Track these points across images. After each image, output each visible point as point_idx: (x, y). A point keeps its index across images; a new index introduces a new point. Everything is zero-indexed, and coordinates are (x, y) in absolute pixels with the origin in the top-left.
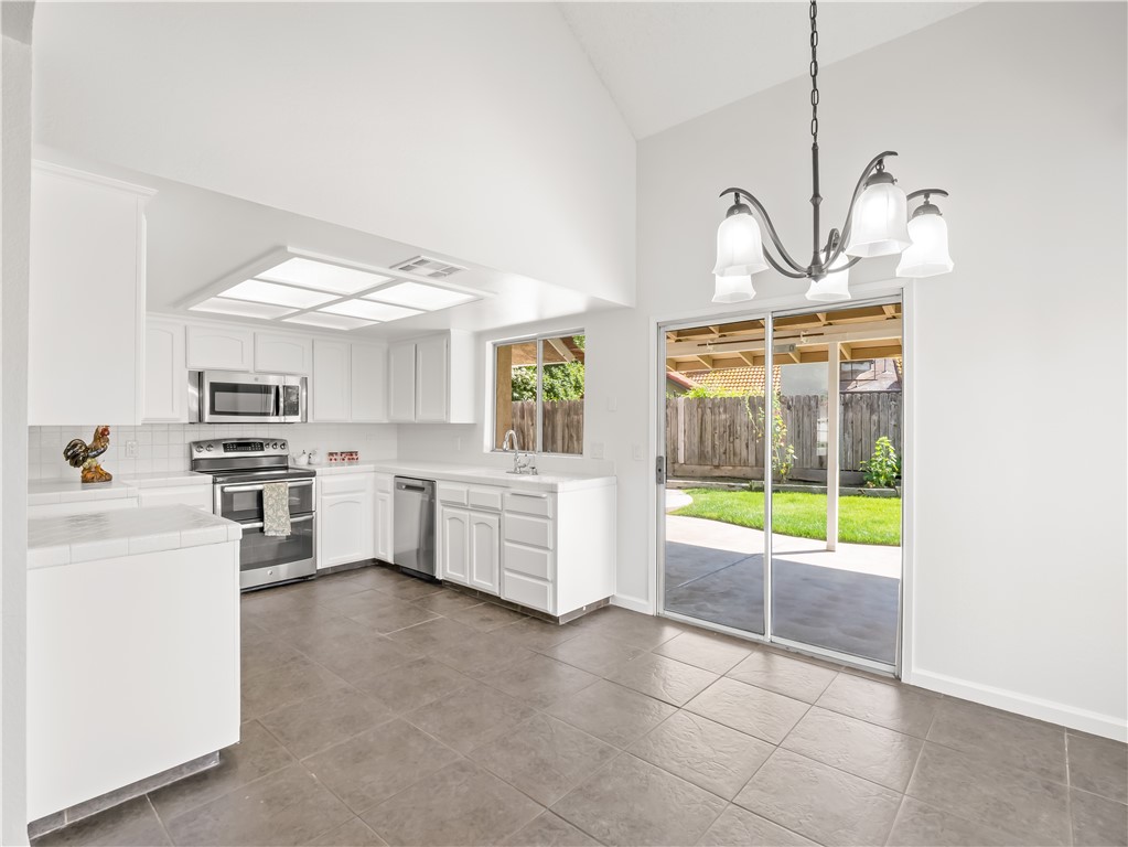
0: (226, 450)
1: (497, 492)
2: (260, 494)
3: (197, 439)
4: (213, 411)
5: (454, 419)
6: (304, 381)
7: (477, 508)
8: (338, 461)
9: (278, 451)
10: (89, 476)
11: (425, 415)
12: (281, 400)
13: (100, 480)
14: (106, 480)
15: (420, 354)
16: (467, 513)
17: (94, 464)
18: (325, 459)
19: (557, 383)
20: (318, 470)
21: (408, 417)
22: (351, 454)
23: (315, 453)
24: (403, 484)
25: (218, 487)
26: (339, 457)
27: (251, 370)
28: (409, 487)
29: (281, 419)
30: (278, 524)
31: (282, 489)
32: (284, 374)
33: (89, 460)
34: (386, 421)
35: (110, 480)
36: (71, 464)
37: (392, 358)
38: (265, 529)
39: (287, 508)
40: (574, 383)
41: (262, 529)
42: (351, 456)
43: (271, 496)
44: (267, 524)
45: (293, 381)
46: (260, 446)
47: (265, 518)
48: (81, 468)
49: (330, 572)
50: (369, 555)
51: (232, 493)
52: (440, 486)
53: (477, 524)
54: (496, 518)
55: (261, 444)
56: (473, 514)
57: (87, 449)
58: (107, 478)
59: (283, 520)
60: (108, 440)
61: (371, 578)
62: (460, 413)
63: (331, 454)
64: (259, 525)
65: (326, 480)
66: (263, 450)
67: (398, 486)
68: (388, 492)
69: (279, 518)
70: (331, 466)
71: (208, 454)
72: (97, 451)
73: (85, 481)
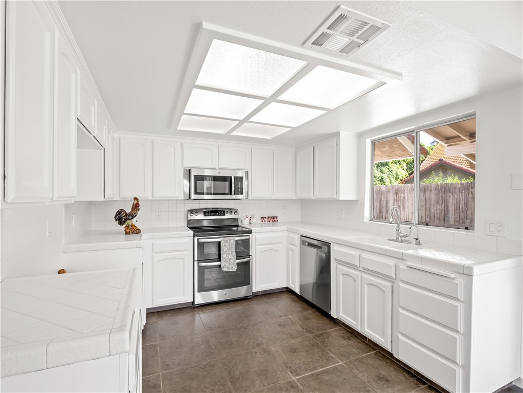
0: (205, 215)
1: (391, 262)
2: (219, 243)
3: (191, 208)
4: (196, 193)
5: (343, 197)
6: (247, 173)
7: (367, 271)
8: (266, 222)
9: (233, 216)
10: (128, 231)
11: (320, 194)
12: (233, 185)
13: (133, 233)
14: (138, 233)
15: (317, 152)
16: (359, 273)
17: (130, 224)
18: (259, 220)
19: (385, 176)
20: (253, 230)
21: (308, 195)
22: (274, 218)
23: (253, 217)
24: (307, 242)
25: (196, 239)
26: (267, 220)
27: (217, 167)
28: (310, 245)
29: (233, 197)
30: (229, 263)
31: (232, 241)
32: (234, 170)
33: (128, 221)
34: (294, 198)
35: (140, 233)
36: (119, 224)
37: (298, 157)
38: (222, 267)
39: (234, 253)
40: (395, 176)
41: (220, 266)
42: (274, 219)
43: (225, 246)
44: (223, 263)
45: (240, 174)
47: (222, 259)
48: (124, 226)
49: (260, 294)
50: (283, 285)
51: (203, 243)
52: (335, 248)
53: (368, 284)
54: (389, 284)
55: (224, 211)
56: (363, 275)
57: (127, 215)
58: (138, 231)
59: (232, 261)
60: (139, 210)
61: (285, 301)
62: (346, 193)
63: (262, 218)
64: (218, 263)
65: (258, 236)
66: (224, 215)
67: (303, 243)
68: (295, 246)
69: (230, 260)
70: (262, 226)
71: (195, 217)
72: (132, 216)
73: (126, 234)
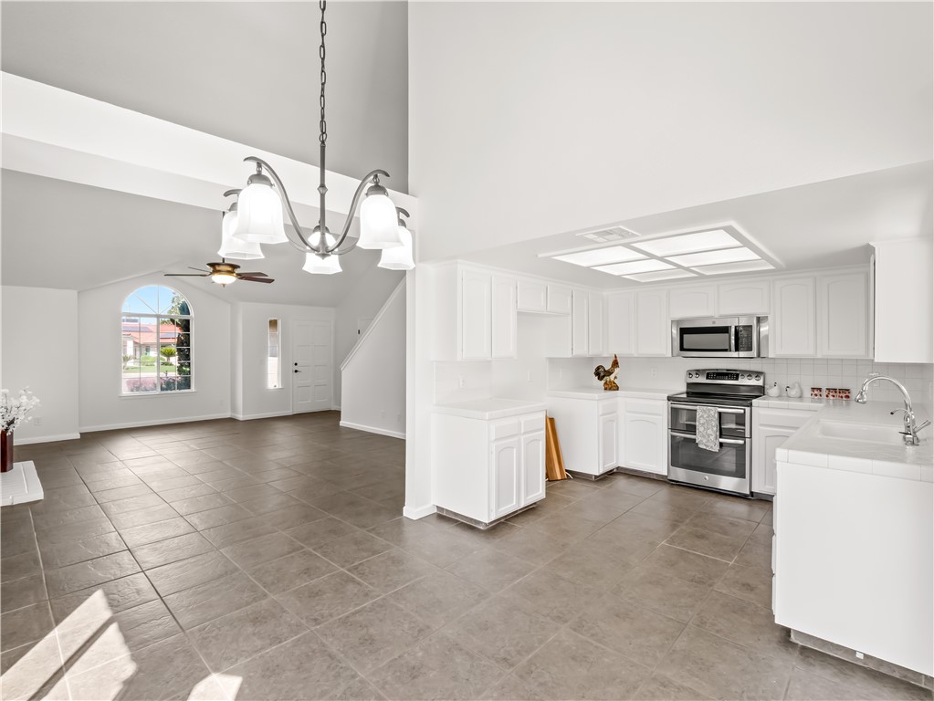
0: (708, 378)
4: (682, 349)
9: (752, 382)
10: (607, 386)
13: (612, 389)
14: (617, 389)
17: (609, 380)
20: (755, 402)
22: (842, 391)
23: (793, 387)
25: (670, 403)
26: (824, 393)
29: (738, 354)
33: (606, 378)
36: (598, 379)
38: (697, 442)
39: (716, 429)
41: (695, 440)
43: (702, 416)
45: (746, 322)
46: (734, 375)
47: (697, 433)
48: (603, 382)
55: (738, 375)
57: (605, 371)
63: (813, 389)
65: (762, 411)
66: (737, 379)
69: (709, 435)
70: (812, 402)
71: (694, 380)
72: (609, 373)
73: (606, 389)
